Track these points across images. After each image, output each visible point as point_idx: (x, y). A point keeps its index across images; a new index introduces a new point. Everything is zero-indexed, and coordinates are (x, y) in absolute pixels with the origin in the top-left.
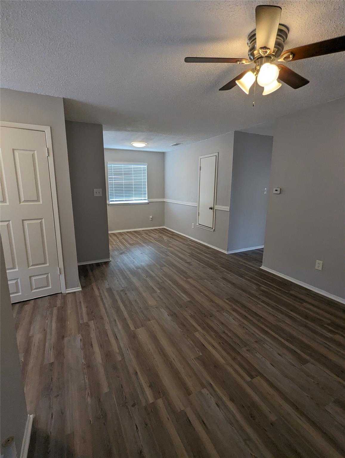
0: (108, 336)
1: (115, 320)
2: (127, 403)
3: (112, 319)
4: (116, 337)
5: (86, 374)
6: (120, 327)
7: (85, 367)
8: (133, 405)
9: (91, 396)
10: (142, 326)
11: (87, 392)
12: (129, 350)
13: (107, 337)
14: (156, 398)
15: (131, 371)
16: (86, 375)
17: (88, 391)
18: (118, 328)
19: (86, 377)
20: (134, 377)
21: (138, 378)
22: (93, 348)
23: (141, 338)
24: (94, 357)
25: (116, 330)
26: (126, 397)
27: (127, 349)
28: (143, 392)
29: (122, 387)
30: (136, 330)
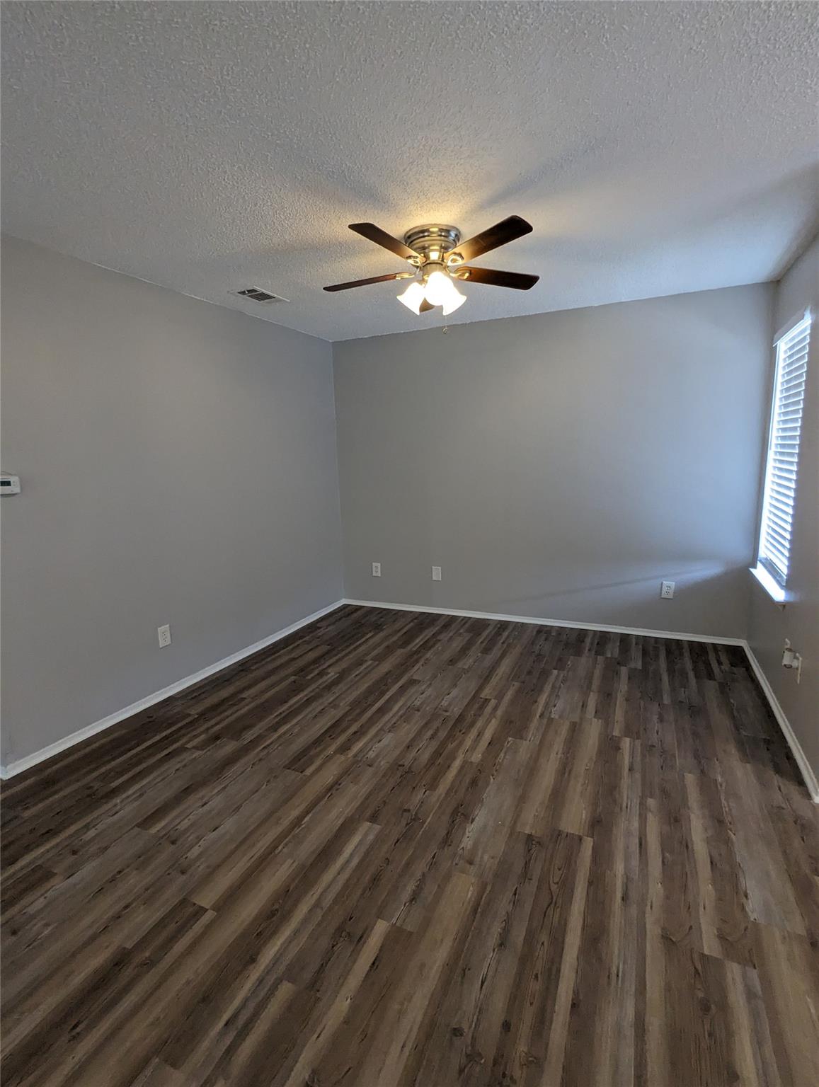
0: (663, 862)
1: (623, 899)
2: (662, 751)
3: (634, 910)
4: (641, 844)
6: (619, 868)
10: (560, 833)
11: (723, 789)
12: (624, 805)
13: (666, 861)
14: (619, 738)
15: (637, 776)
16: (726, 811)
17: (721, 789)
18: (625, 868)
19: (725, 807)
21: (632, 765)
22: (709, 852)
23: (584, 812)
25: (635, 862)
26: (660, 756)
27: (627, 807)
28: (633, 751)
30: (581, 834)
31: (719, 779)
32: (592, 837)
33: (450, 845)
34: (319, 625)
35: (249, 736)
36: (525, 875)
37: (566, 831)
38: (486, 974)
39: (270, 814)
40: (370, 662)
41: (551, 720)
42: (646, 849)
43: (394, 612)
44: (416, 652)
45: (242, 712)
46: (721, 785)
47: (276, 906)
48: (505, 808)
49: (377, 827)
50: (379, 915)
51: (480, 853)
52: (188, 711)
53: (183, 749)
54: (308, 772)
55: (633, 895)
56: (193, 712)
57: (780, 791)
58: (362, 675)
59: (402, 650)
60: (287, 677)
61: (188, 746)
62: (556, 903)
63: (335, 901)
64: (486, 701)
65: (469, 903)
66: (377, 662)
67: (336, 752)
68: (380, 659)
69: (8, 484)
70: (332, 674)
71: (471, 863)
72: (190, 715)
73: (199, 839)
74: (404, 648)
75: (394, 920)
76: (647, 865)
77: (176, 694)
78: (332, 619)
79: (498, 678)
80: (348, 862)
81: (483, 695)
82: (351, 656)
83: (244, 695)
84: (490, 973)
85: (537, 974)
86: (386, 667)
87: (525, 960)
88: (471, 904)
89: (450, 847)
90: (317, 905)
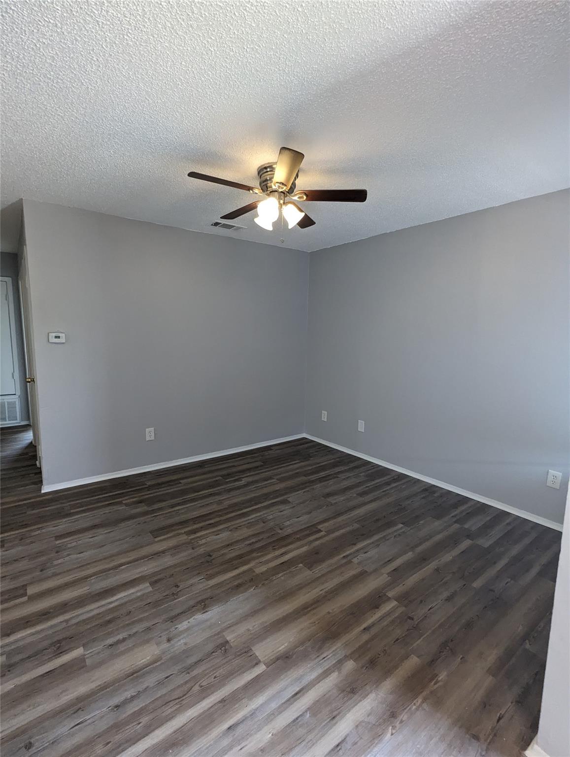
2: (414, 626)
4: (296, 694)
5: (410, 709)
7: (398, 723)
8: (412, 619)
9: (436, 677)
10: (248, 651)
11: (436, 686)
12: (325, 655)
13: (299, 719)
14: (389, 599)
15: (366, 637)
17: (432, 686)
20: (374, 631)
21: (373, 625)
22: (348, 734)
24: (368, 716)
26: (408, 630)
27: (324, 658)
28: (388, 614)
29: (397, 640)
30: (261, 660)
31: (442, 676)
32: (268, 667)
33: (172, 622)
34: (272, 448)
35: (156, 506)
36: (188, 669)
37: (255, 652)
38: (86, 721)
39: (112, 556)
40: (275, 480)
41: (350, 562)
42: (295, 700)
43: (330, 450)
44: (313, 481)
45: (169, 491)
46: (435, 684)
47: (51, 610)
48: (235, 614)
49: (150, 589)
50: (84, 646)
51: (182, 637)
52: (146, 483)
53: (120, 503)
54: (156, 539)
55: (239, 730)
56: (148, 484)
57: (498, 721)
58: (258, 488)
59: (305, 478)
60: (217, 476)
61: (124, 502)
62: (182, 701)
63: (77, 624)
64: (320, 531)
65: (136, 666)
66: (278, 482)
67: (185, 532)
68: (281, 480)
69: (59, 337)
70: (243, 482)
71: (169, 640)
72: (146, 484)
73: (69, 555)
74: (306, 477)
75: (86, 653)
76: (280, 713)
77: (153, 471)
78: (285, 445)
79: (349, 516)
80: (112, 602)
81: (319, 527)
82: (267, 473)
83: (181, 481)
84: (89, 721)
85: (110, 742)
86: (282, 486)
87: (116, 727)
88: (137, 667)
89: (171, 623)
90: (67, 621)
